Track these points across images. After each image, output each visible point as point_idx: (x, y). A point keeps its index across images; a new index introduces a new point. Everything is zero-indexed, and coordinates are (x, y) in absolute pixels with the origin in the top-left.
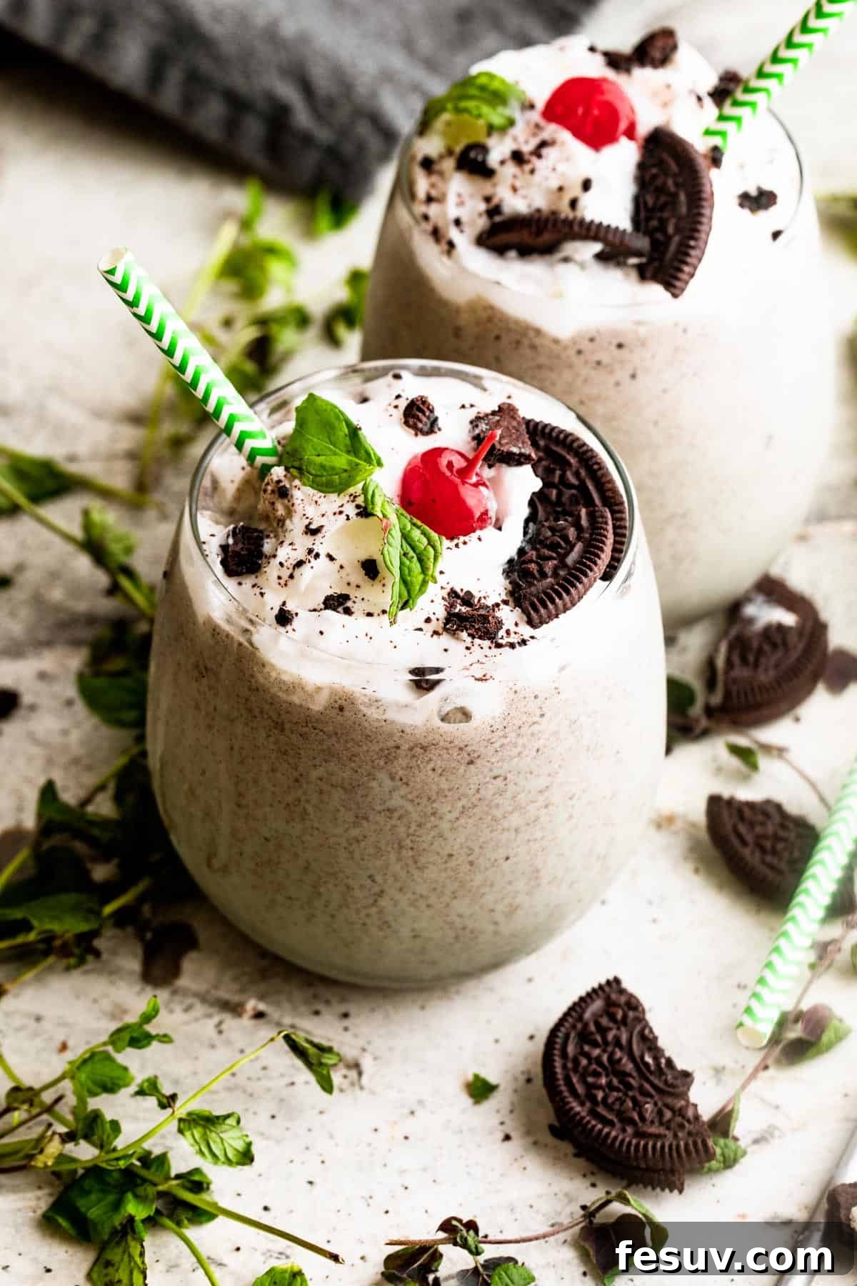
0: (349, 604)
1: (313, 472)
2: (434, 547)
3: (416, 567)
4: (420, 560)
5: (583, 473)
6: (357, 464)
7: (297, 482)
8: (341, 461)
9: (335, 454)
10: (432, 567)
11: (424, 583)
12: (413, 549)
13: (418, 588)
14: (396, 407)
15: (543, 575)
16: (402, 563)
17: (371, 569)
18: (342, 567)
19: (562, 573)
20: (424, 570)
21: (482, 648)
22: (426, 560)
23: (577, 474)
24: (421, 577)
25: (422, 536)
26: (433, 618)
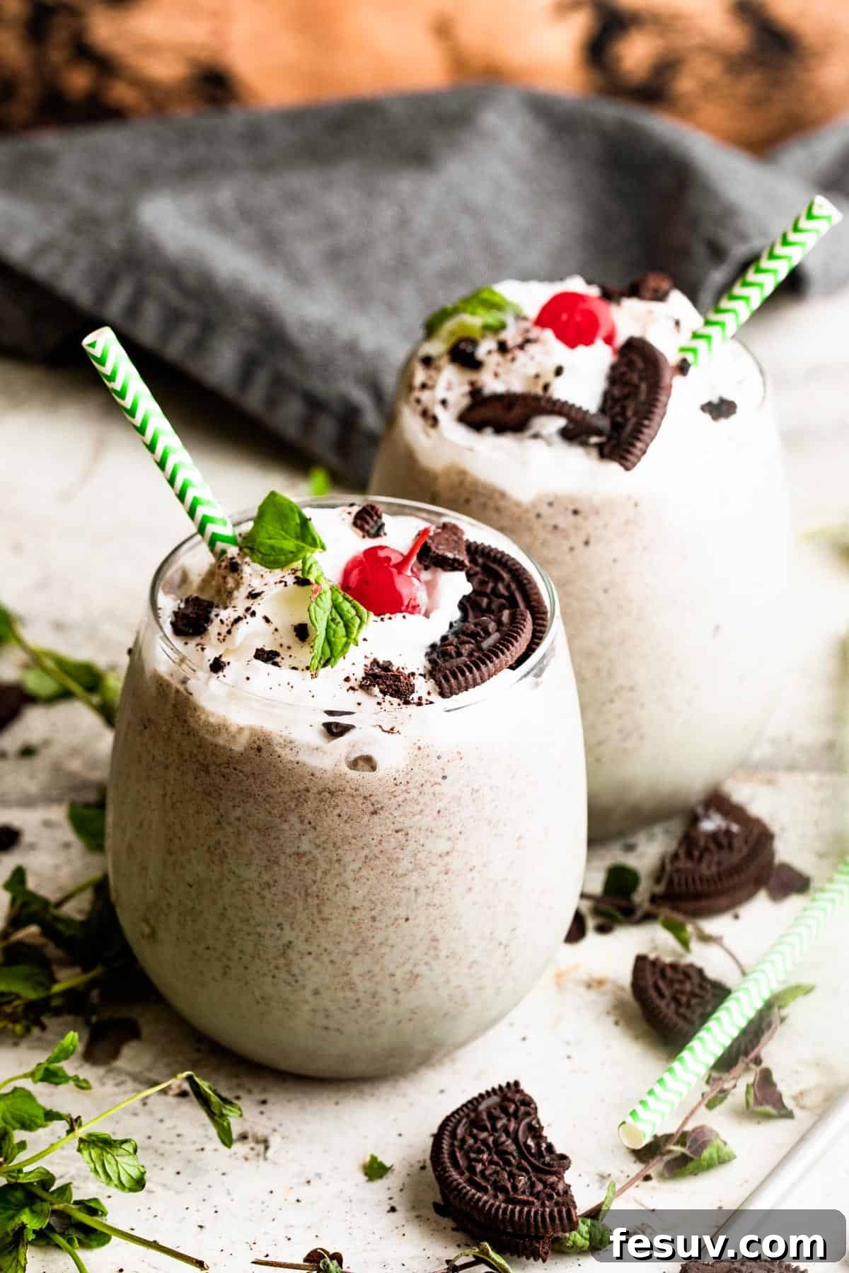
0: (278, 659)
1: (263, 550)
2: (360, 618)
3: (341, 630)
4: (346, 626)
5: (513, 586)
6: (303, 547)
7: (248, 559)
8: (290, 544)
9: (285, 539)
10: (355, 632)
11: (347, 644)
12: (342, 617)
13: (340, 648)
14: (349, 513)
16: (328, 627)
17: (302, 632)
18: (276, 630)
19: (476, 654)
20: (348, 634)
21: (391, 704)
22: (350, 625)
23: (508, 587)
24: (344, 640)
25: (352, 609)
26: (352, 678)
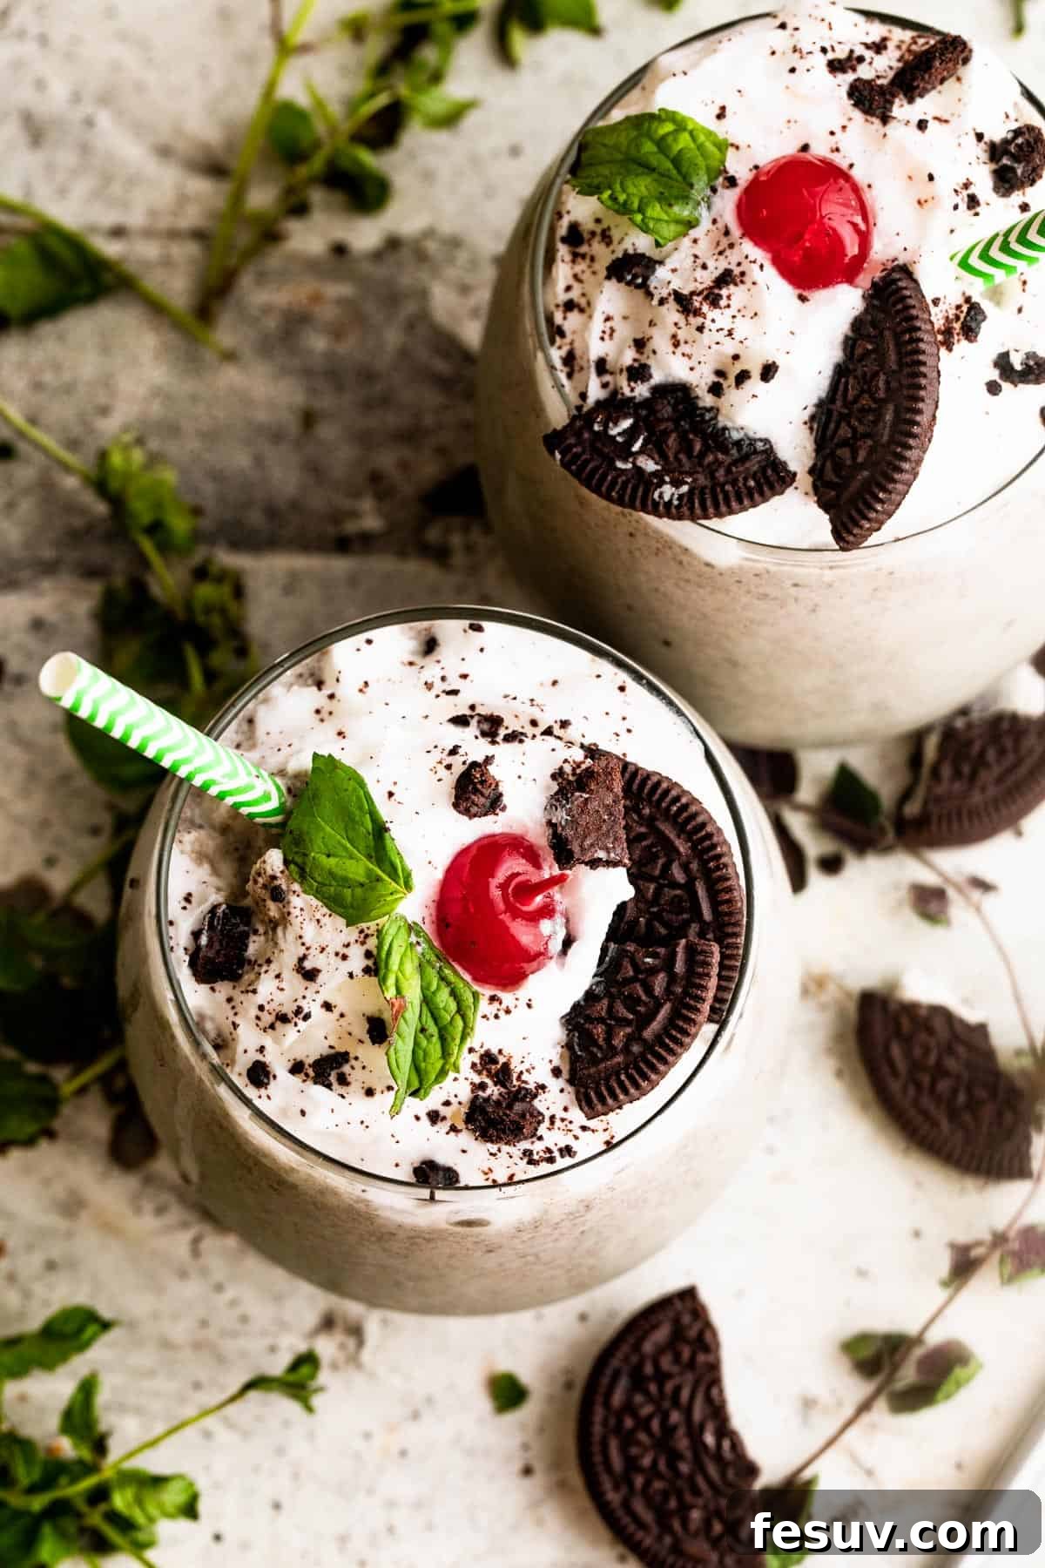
0: (346, 1069)
1: (319, 879)
2: (464, 1017)
3: (435, 1048)
4: (443, 1039)
5: (694, 866)
6: (379, 879)
7: (296, 887)
8: (357, 867)
9: (351, 857)
10: (456, 1052)
11: (443, 1073)
12: (436, 1019)
13: (434, 1077)
14: (449, 767)
15: (612, 1051)
16: (416, 1044)
17: (378, 1030)
18: (342, 1015)
19: (636, 1049)
20: (445, 1054)
21: (511, 1157)
22: (449, 1039)
23: (685, 868)
24: (439, 1065)
25: (451, 999)
26: (453, 1100)
